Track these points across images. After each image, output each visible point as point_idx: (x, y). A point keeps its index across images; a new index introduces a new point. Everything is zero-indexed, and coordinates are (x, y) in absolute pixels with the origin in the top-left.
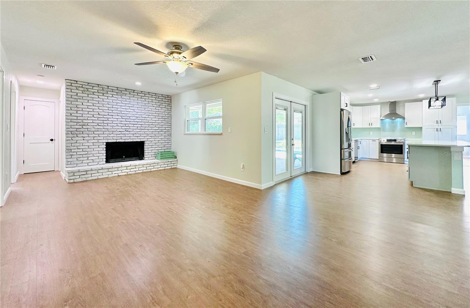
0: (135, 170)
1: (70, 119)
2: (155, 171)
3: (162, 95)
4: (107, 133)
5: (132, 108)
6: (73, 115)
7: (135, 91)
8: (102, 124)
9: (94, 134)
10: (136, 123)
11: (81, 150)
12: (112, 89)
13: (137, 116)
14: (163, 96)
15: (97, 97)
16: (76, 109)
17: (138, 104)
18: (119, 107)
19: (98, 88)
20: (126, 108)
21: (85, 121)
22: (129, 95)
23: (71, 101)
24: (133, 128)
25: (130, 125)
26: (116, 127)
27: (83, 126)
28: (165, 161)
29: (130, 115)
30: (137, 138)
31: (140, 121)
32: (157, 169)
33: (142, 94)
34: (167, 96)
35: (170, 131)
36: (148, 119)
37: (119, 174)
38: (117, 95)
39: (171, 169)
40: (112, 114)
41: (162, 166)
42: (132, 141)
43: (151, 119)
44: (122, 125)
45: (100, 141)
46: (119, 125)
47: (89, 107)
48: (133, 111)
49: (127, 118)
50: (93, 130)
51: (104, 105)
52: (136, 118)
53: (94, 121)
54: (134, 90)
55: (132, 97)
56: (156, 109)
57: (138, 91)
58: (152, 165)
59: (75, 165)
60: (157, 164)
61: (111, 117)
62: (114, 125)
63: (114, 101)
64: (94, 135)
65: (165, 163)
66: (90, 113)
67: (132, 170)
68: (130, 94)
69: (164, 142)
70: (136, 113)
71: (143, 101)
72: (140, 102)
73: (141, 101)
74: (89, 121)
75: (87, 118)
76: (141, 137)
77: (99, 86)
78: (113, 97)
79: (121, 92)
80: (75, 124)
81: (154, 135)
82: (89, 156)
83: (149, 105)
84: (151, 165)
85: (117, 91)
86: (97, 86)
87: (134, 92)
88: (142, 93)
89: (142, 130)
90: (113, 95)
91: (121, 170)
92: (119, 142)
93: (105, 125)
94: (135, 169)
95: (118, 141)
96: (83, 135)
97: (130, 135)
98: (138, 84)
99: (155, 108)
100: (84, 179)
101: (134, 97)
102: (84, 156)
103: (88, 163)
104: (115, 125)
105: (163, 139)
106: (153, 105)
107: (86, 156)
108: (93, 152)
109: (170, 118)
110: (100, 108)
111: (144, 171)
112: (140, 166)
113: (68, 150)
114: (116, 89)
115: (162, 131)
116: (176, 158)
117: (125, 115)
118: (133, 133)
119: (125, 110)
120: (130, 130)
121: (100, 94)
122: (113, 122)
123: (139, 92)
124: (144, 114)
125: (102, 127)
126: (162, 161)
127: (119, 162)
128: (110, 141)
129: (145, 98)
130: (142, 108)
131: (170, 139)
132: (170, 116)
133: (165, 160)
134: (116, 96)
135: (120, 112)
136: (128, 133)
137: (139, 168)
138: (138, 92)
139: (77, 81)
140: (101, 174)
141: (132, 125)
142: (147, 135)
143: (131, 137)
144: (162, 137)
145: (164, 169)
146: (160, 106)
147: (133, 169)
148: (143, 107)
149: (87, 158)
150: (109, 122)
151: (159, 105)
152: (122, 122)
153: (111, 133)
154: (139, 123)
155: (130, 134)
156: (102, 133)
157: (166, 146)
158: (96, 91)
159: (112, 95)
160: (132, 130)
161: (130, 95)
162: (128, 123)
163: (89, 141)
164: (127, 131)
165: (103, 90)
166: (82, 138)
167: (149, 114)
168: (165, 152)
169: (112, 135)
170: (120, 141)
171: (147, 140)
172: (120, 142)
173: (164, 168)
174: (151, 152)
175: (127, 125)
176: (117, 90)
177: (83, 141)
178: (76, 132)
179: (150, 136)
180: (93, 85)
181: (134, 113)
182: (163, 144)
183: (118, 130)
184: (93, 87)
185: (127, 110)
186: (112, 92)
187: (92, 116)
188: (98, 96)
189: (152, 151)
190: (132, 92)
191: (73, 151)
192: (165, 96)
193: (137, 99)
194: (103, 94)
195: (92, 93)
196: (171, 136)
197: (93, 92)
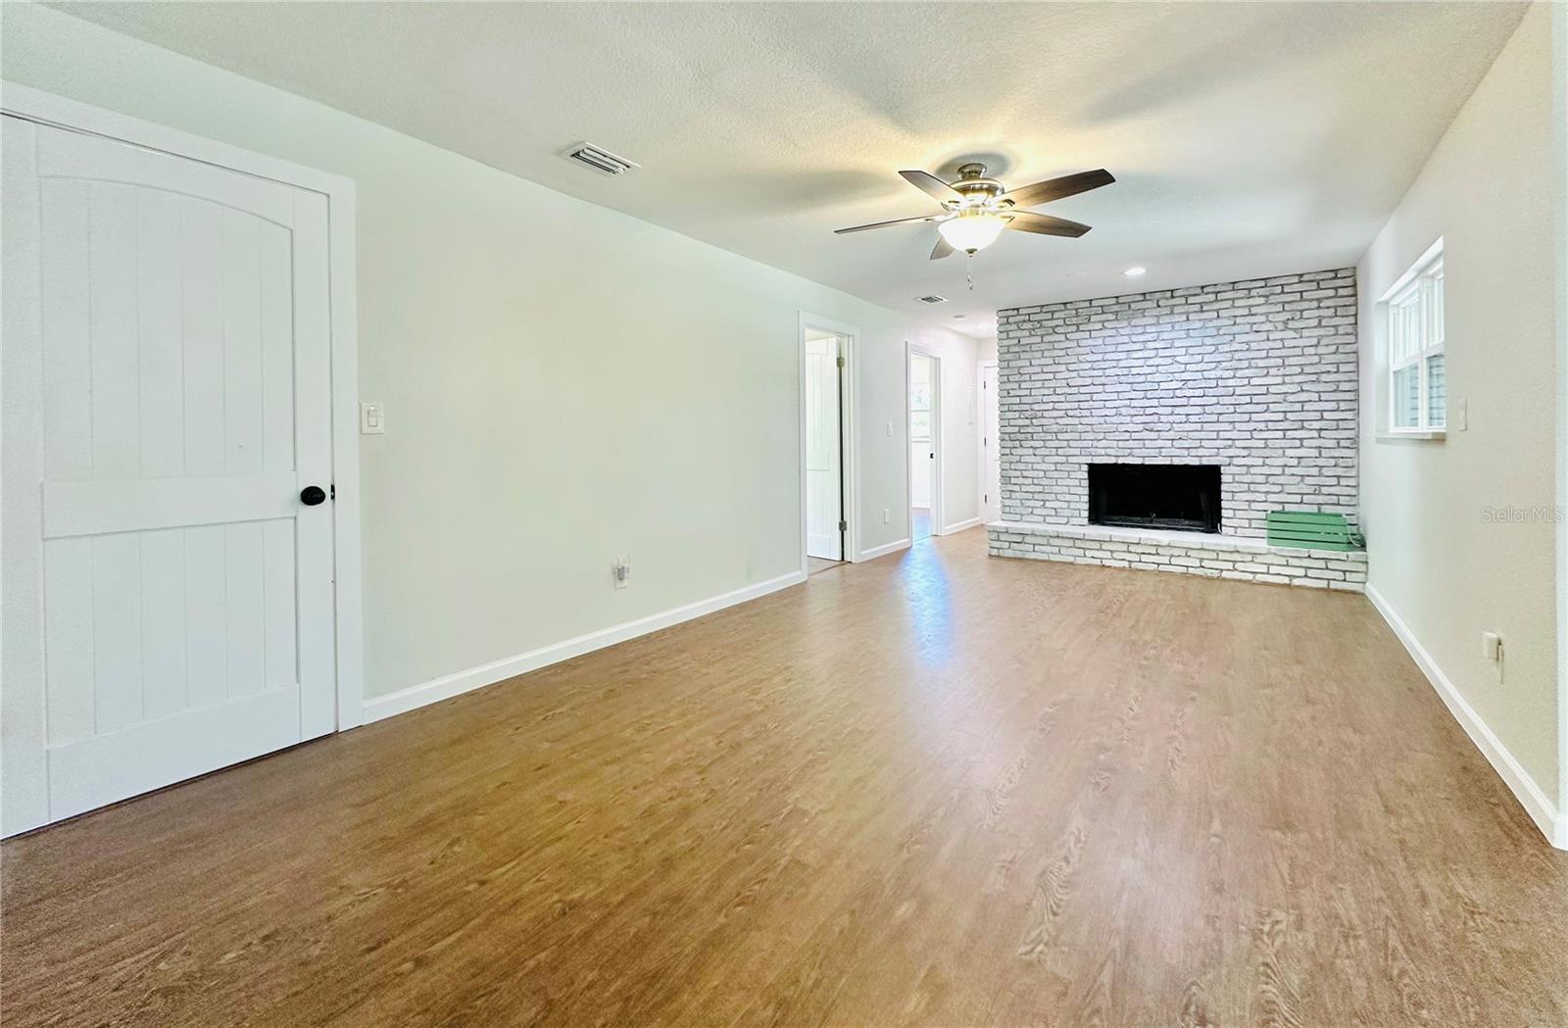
0: (1156, 559)
1: (1009, 404)
2: (1240, 581)
3: (1301, 275)
4: (1091, 436)
5: (1167, 352)
6: (1012, 393)
7: (1176, 294)
8: (1077, 413)
9: (1057, 439)
10: (1184, 401)
11: (1029, 481)
12: (1102, 306)
13: (1186, 376)
14: (1305, 278)
15: (1063, 337)
16: (1017, 379)
17: (1188, 336)
18: (1123, 356)
19: (1066, 312)
20: (1147, 354)
21: (1036, 407)
22: (1156, 312)
23: (1009, 361)
24: (1171, 419)
25: (1160, 410)
26: (1115, 419)
27: (1034, 421)
28: (1289, 551)
29: (1158, 377)
30: (1185, 453)
31: (1200, 392)
32: (1250, 577)
33: (1207, 294)
34: (1332, 275)
35: (1352, 425)
36: (1231, 382)
37: (1107, 563)
38: (1116, 319)
39: (1327, 590)
40: (1103, 380)
41: (1273, 569)
42: (1168, 463)
43: (1246, 381)
44: (1133, 412)
45: (1071, 459)
46: (1124, 411)
47: (1045, 369)
48: (1170, 361)
49: (1148, 386)
50: (1055, 428)
51: (1081, 358)
52: (1180, 384)
53: (1057, 406)
54: (1172, 291)
55: (1167, 315)
56: (1268, 339)
57: (1188, 289)
58: (1228, 556)
59: (1018, 517)
60: (1249, 558)
61: (1100, 389)
62: (1107, 412)
63: (1108, 341)
64: (1057, 444)
65: (1290, 560)
66: (1047, 384)
67: (1144, 558)
68: (1159, 306)
69: (1315, 471)
70: (1183, 366)
71: (1211, 320)
72: (1198, 325)
73: (1200, 320)
74: (1045, 407)
75: (1040, 397)
76: (1201, 452)
77: (1068, 306)
78: (1106, 328)
79: (1129, 306)
80: (1017, 415)
81: (1261, 444)
82: (1047, 497)
83: (1235, 329)
84: (1222, 556)
85: (1116, 308)
86: (1062, 307)
87: (1173, 297)
88: (1205, 290)
89: (1205, 425)
90: (1106, 324)
91: (1111, 551)
92: (1124, 464)
93: (1084, 413)
94: (1156, 557)
95: (1121, 461)
96: (1033, 444)
97: (1160, 443)
98: (1136, 272)
99: (1264, 336)
100: (1019, 554)
101: (1172, 313)
102: (1036, 496)
103: (1044, 516)
104: (1114, 411)
105: (1311, 462)
106: (1255, 328)
107: (1041, 496)
108: (1056, 489)
109: (1350, 367)
110: (1071, 367)
111: (1191, 570)
112: (1176, 552)
113: (1006, 479)
114: (1114, 301)
115: (1303, 428)
116: (1363, 546)
117: (1142, 378)
118: (1171, 435)
119: (1140, 362)
120: (1160, 426)
121: (1070, 329)
122: (1108, 404)
123: (1193, 292)
124: (1214, 365)
125: (1076, 421)
126: (1273, 549)
127: (1132, 526)
128: (1097, 461)
129: (1216, 306)
130: (1204, 347)
131: (1350, 462)
132: (1351, 358)
133: (1289, 549)
134: (1115, 324)
135: (1126, 371)
136: (1154, 435)
137: (1172, 556)
138: (1186, 293)
139: (1018, 309)
140: (1057, 549)
141: (1169, 410)
142: (1230, 443)
143: (1163, 450)
144: (1301, 452)
145: (1288, 586)
146: (1291, 324)
147: (1149, 554)
148: (1208, 341)
149: (1042, 503)
150: (1095, 404)
151: (1285, 322)
152: (1135, 403)
153: (1101, 436)
154: (1193, 401)
155: (1160, 441)
156: (1076, 436)
157: (1325, 490)
158: (1061, 322)
159: (1103, 322)
160: (1169, 426)
161: (1159, 309)
162: (1155, 402)
163: (1047, 459)
164: (1151, 431)
165: (1077, 315)
166: (1031, 451)
167: (1235, 364)
168: (1319, 513)
169: (1104, 443)
170: (1126, 462)
171: (1227, 461)
172: (1128, 465)
173: (1286, 580)
174: (1247, 507)
175: (1149, 411)
176: (1118, 303)
177: (1033, 459)
178: (1018, 435)
179: (1244, 448)
180: (1054, 308)
181: (1175, 368)
182: (1308, 480)
183: (1123, 428)
184: (1053, 312)
185: (1150, 362)
186: (1103, 313)
187: (1051, 391)
188: (1065, 334)
189: (1253, 504)
190: (1167, 299)
191: (1013, 481)
192: (1318, 278)
193: (1184, 317)
194: (1078, 325)
195: (1051, 330)
196: (1358, 449)
197: (1053, 328)
